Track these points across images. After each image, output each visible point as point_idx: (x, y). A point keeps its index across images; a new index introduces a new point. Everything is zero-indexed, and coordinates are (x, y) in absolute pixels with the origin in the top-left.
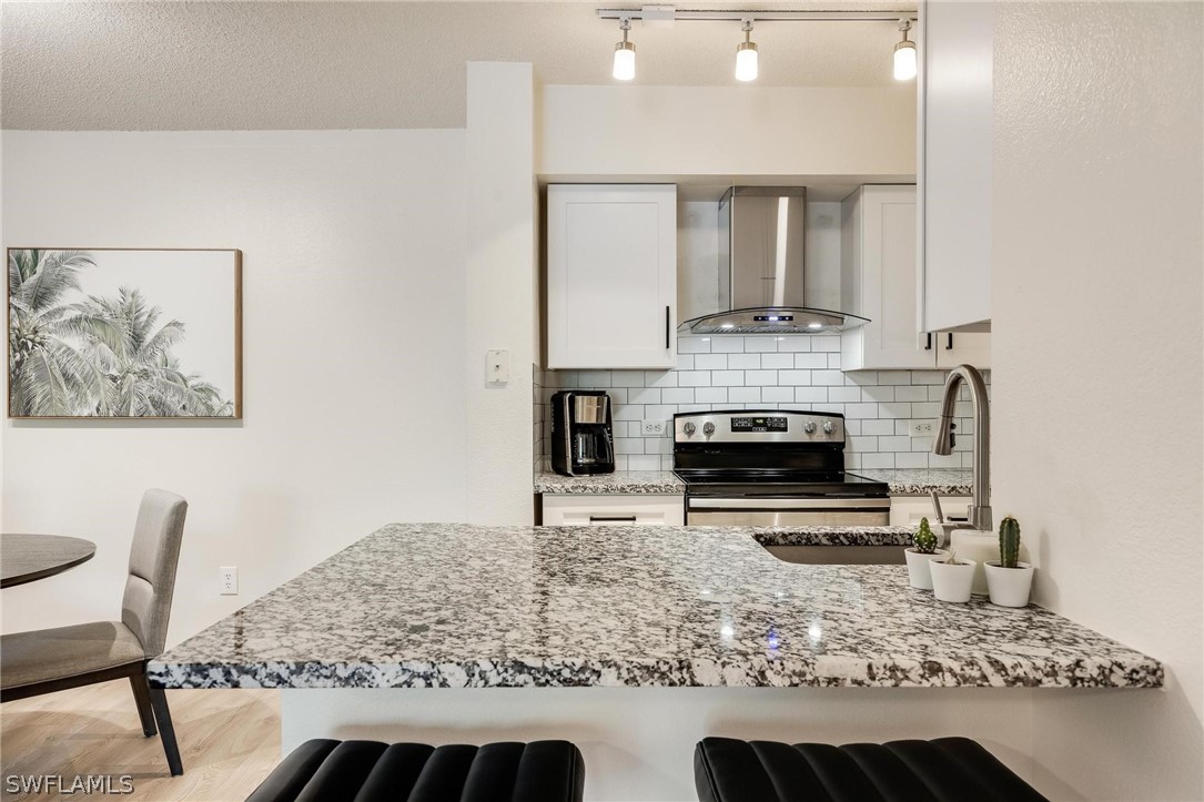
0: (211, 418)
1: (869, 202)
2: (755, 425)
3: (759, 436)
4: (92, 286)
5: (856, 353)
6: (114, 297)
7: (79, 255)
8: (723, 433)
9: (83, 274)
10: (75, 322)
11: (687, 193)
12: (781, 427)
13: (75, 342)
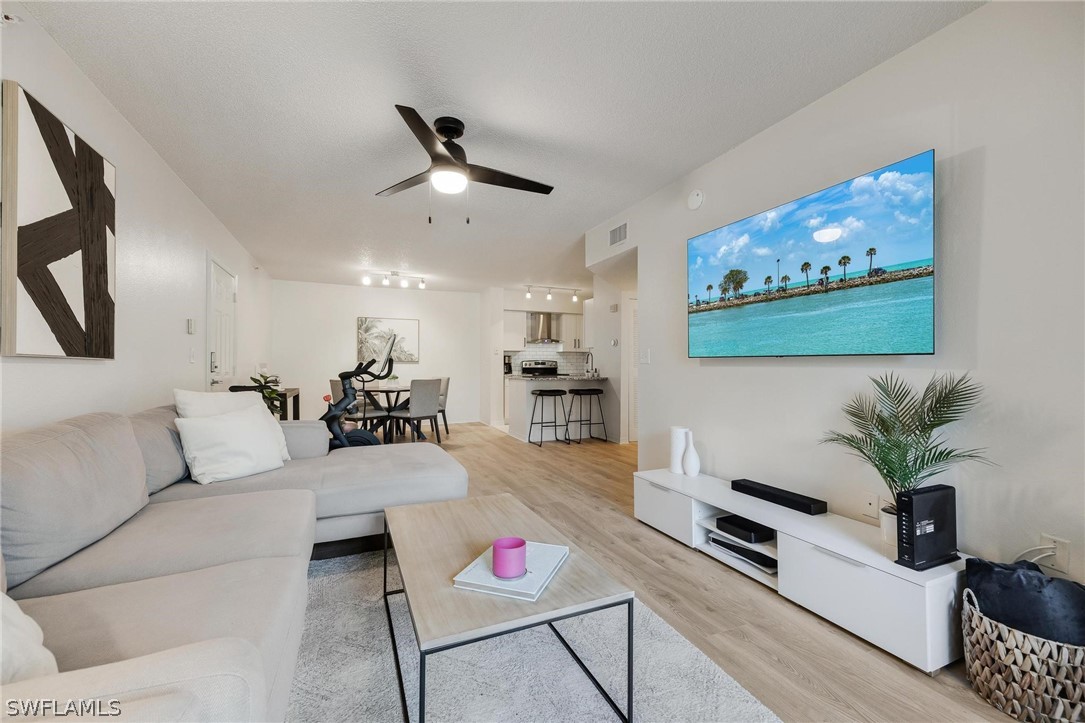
0: (412, 362)
1: (564, 317)
2: (539, 364)
3: (539, 366)
4: (382, 328)
5: (561, 348)
6: (387, 330)
7: (379, 319)
8: (533, 366)
9: (378, 324)
10: (376, 337)
11: (527, 312)
12: (543, 363)
13: (377, 342)
